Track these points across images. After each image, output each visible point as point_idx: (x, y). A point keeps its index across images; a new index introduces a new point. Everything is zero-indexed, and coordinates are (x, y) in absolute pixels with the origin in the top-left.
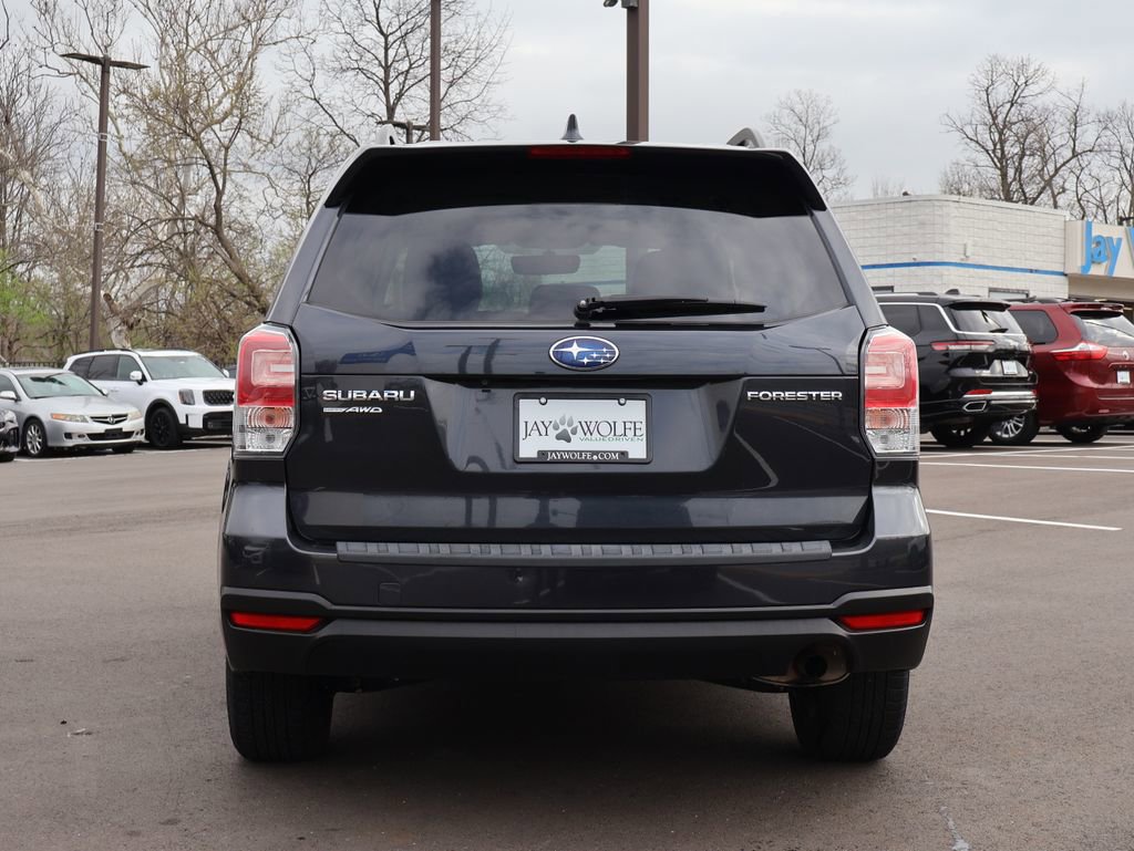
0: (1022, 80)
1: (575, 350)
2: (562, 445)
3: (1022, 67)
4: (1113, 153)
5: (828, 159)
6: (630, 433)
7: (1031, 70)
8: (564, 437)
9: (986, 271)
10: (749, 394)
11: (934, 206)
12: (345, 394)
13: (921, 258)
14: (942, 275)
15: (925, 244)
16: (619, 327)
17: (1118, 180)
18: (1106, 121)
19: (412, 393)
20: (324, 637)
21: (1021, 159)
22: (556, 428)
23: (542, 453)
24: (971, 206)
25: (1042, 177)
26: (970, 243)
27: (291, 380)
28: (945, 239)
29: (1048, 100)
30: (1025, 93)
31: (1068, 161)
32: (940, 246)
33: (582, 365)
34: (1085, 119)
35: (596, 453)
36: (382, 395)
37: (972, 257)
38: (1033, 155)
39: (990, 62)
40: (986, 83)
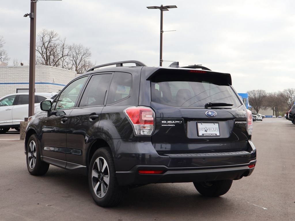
0: (52, 37)
1: (210, 113)
2: (206, 133)
3: (52, 33)
4: (71, 56)
5: (3, 53)
6: (216, 130)
7: (54, 34)
8: (206, 131)
9: (58, 85)
10: (236, 122)
11: (46, 68)
12: (167, 122)
13: (43, 82)
14: (48, 86)
15: (44, 78)
16: (212, 108)
17: (72, 63)
18: (70, 48)
19: (181, 122)
20: (166, 175)
21: (50, 56)
22: (204, 129)
23: (203, 134)
24: (55, 69)
25: (54, 62)
26: (55, 78)
27: (152, 119)
28: (49, 77)
29: (57, 42)
30: (53, 39)
31: (61, 58)
32: (48, 79)
33: (211, 116)
34: (66, 47)
35: (212, 134)
36: (175, 122)
37: (55, 82)
38: (52, 55)
39: (43, 31)
40: (42, 36)
